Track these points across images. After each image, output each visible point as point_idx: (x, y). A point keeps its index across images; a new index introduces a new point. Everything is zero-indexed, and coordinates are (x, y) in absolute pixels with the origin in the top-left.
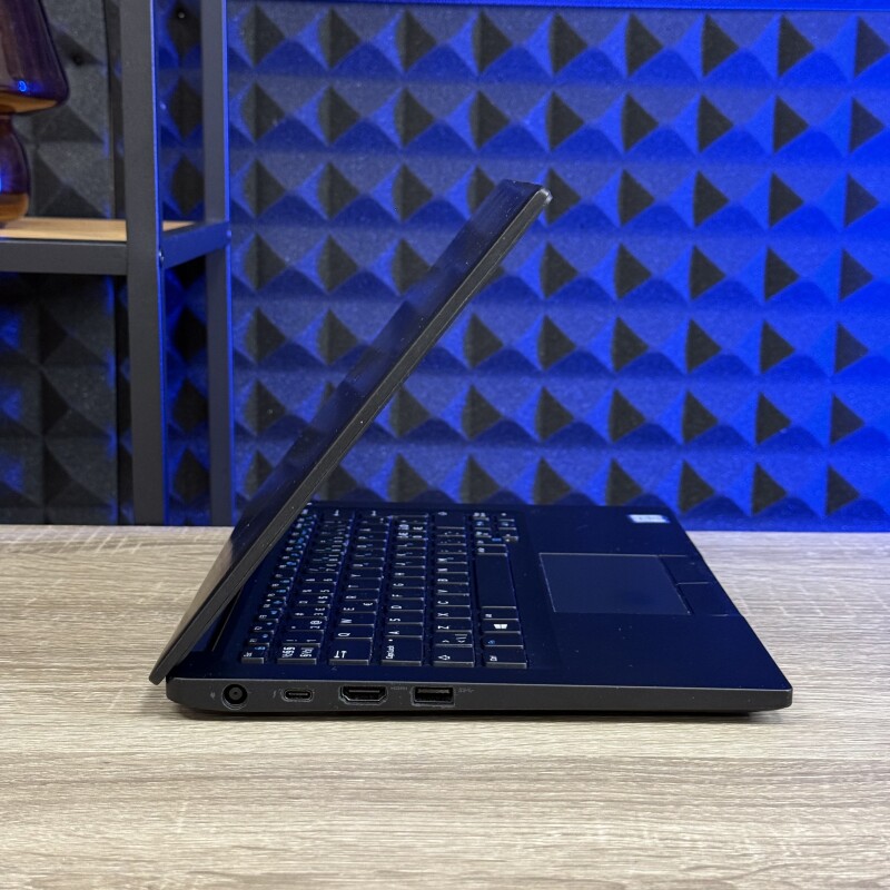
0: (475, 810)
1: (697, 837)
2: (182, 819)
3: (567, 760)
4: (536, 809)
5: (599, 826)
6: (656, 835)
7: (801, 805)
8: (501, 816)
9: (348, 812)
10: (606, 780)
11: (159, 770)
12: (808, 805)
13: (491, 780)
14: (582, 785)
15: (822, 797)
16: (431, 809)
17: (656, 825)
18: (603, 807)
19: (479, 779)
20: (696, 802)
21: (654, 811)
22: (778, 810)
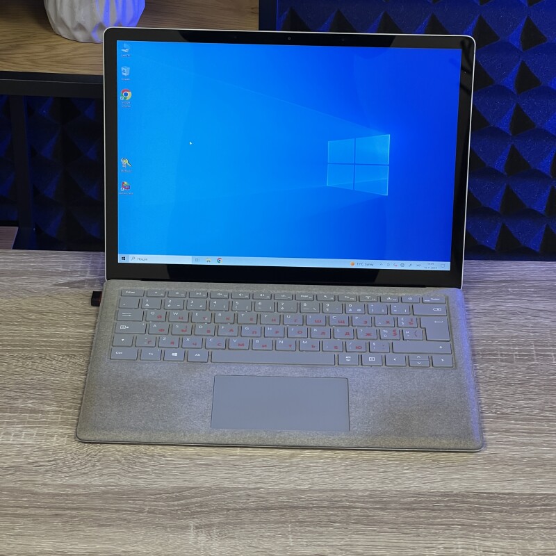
0: (408, 531)
1: (498, 550)
2: (291, 537)
3: (445, 495)
4: (433, 531)
5: (459, 543)
6: (482, 549)
7: (542, 528)
8: (419, 536)
9: (357, 532)
10: (462, 510)
11: (272, 501)
12: (545, 528)
13: (413, 510)
14: (451, 514)
15: (550, 522)
16: (390, 530)
17: (482, 542)
18: (461, 530)
19: (408, 509)
20: (499, 526)
21: (482, 532)
22: (532, 531)
